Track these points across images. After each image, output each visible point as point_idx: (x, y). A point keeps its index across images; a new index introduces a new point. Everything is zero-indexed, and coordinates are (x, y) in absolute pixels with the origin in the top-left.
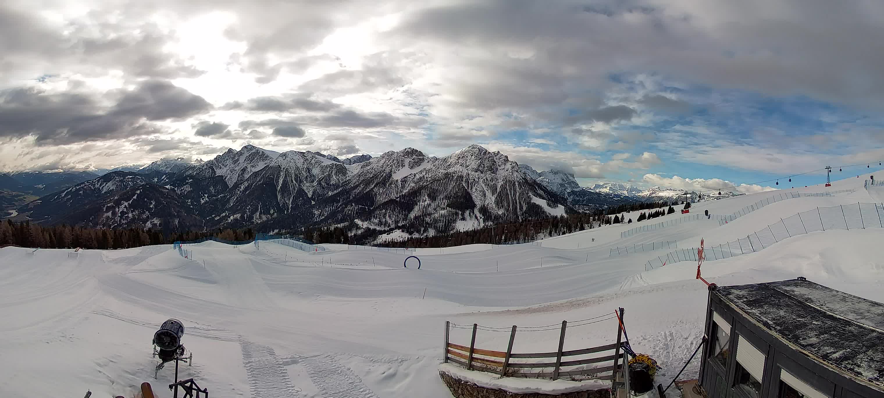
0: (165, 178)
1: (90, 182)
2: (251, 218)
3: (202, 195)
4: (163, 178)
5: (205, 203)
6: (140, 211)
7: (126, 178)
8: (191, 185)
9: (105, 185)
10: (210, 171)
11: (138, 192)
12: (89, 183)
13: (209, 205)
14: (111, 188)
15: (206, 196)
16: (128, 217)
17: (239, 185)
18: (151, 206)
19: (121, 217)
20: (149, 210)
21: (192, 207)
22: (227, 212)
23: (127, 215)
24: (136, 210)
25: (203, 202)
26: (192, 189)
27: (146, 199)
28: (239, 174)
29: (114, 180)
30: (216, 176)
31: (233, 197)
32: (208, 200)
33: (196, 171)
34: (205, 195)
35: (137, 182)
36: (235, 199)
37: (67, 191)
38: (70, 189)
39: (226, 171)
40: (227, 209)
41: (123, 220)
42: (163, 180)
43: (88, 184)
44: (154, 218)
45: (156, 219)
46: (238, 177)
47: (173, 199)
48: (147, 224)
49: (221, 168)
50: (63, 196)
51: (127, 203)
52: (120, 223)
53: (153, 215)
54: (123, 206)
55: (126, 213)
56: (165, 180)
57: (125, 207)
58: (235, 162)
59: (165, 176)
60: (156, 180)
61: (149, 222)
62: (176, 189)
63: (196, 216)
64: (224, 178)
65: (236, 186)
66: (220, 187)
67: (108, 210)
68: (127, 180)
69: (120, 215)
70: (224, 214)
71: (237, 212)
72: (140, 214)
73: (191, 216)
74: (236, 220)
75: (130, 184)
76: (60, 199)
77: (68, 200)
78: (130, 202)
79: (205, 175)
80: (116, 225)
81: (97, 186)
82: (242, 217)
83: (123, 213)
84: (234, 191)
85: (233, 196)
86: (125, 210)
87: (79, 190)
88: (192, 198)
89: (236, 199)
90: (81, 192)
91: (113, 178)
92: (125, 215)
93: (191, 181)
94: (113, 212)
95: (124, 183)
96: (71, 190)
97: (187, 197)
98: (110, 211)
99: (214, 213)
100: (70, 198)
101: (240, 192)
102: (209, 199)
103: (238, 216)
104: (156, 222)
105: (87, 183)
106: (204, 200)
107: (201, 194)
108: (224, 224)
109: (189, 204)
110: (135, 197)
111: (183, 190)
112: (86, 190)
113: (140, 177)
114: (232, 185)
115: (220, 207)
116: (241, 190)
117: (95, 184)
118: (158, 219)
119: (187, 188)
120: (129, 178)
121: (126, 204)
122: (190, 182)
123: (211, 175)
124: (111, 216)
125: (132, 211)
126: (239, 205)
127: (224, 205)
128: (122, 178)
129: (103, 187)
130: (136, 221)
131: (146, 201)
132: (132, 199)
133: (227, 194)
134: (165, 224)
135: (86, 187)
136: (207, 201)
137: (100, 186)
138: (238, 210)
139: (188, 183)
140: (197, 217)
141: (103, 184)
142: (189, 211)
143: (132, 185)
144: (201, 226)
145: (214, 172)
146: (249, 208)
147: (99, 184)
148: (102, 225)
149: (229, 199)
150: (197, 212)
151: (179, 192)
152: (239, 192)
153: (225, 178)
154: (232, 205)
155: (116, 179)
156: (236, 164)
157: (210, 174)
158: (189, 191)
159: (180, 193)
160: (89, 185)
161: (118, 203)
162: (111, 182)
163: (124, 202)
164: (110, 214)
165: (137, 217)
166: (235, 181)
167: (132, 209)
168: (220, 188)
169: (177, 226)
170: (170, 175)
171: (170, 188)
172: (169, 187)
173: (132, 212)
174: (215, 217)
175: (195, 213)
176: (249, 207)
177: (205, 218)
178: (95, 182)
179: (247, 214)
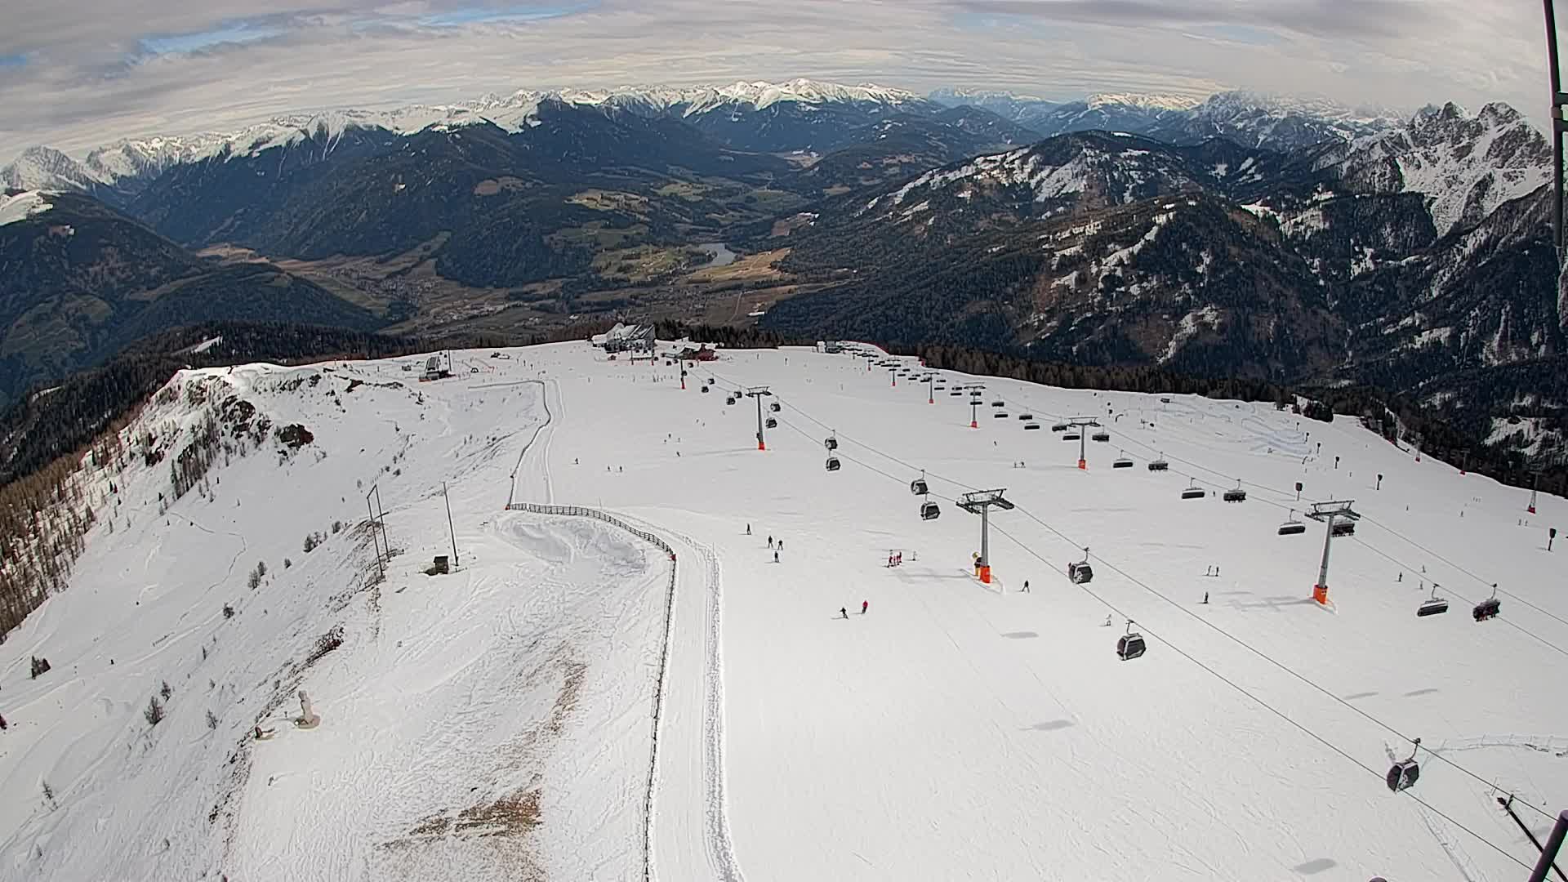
0: (1250, 168)
1: (995, 161)
2: (1476, 345)
3: (1357, 249)
4: (1244, 167)
5: (1361, 277)
6: (1165, 282)
7: (1123, 155)
8: (1328, 210)
9: (1048, 176)
10: (1388, 171)
11: (1161, 219)
12: (991, 161)
13: (1372, 285)
14: (1070, 189)
15: (1369, 251)
16: (1126, 293)
17: (1461, 235)
18: (1200, 270)
19: (1106, 292)
20: (1192, 278)
21: (1321, 282)
22: (1417, 314)
23: (1123, 289)
24: (1152, 276)
25: (1356, 270)
26: (1327, 224)
27: (1184, 246)
28: (1469, 196)
29: (1080, 162)
30: (1403, 191)
31: (1441, 272)
32: (1372, 267)
33: (1350, 160)
34: (1365, 250)
35: (1158, 174)
36: (1445, 279)
37: (911, 185)
38: (922, 181)
39: (1433, 179)
40: (1418, 308)
41: (1111, 301)
42: (1245, 172)
43: (988, 167)
44: (1205, 305)
45: (1212, 310)
46: (1467, 205)
47: (1266, 252)
48: (1183, 322)
49: (1419, 167)
50: (897, 201)
51: (1126, 252)
52: (1101, 312)
53: (1205, 296)
54: (1112, 260)
55: (1121, 282)
56: (1252, 174)
57: (1121, 263)
58: (1461, 153)
59: (1250, 161)
60: (1221, 170)
61: (1188, 318)
62: (1280, 218)
63: (1330, 313)
64: (1427, 201)
65: (1458, 233)
66: (1410, 230)
67: (1066, 265)
68: (1123, 165)
69: (1101, 285)
70: (1408, 321)
71: (1439, 324)
72: (1165, 288)
73: (1315, 313)
74: (1436, 343)
75: (1135, 177)
76: (887, 212)
77: (919, 217)
78: (1136, 248)
79: (1370, 183)
80: (1089, 315)
81: (1019, 177)
82: (1454, 337)
83: (1111, 279)
84: (1447, 251)
85: (1442, 268)
86: (1119, 273)
87: (959, 185)
88: (1326, 255)
89: (1450, 279)
90: (966, 194)
91: (1076, 155)
92: (1118, 289)
93: (1328, 197)
94: (1080, 275)
95: (1116, 174)
96: (927, 183)
97: (1311, 247)
98: (1071, 272)
99: (1382, 311)
100: (925, 211)
101: (1463, 259)
102: (1375, 264)
103: (1443, 334)
104: (1208, 319)
105: (985, 161)
106: (1362, 265)
107: (1354, 245)
108: (1401, 352)
109: (1314, 271)
110: (1150, 236)
111: (1302, 223)
112: (982, 187)
113: (1168, 157)
114: (1447, 231)
115: (1403, 297)
116: (1466, 251)
117: (1014, 169)
118: (1216, 310)
119: (1313, 221)
120: (1131, 158)
121: (1124, 254)
122: (1326, 200)
123: (1391, 187)
124: (1072, 286)
125: (1138, 276)
126: (1450, 302)
127: (1413, 292)
128: (1107, 156)
129: (1042, 180)
130: (1150, 310)
131: (1186, 250)
132: (1142, 241)
133: (1425, 258)
134: (1236, 330)
135: (980, 177)
136: (1368, 269)
137: (1031, 175)
138: (1445, 316)
139: (1317, 203)
140: (1331, 319)
141: (1042, 170)
142: (1312, 296)
143: (1141, 182)
144: (1338, 346)
145: (1397, 177)
146: (1477, 315)
147: (1028, 169)
148: (1046, 312)
149: (1430, 276)
150: (1334, 301)
151: (1287, 229)
152: (1459, 258)
153: (1430, 203)
154: (1435, 294)
155: (1086, 156)
156: (1462, 161)
157: (1387, 182)
158: (1318, 231)
159: (1292, 235)
160: (992, 170)
161: (1097, 248)
162: (1067, 166)
163: (1117, 247)
164: (1070, 279)
165: (1153, 297)
166: (1457, 220)
167: (1141, 273)
168: (1411, 235)
169: (1268, 339)
170: (1269, 159)
171: (1261, 215)
172: (1260, 209)
173: (1141, 279)
174: (1385, 325)
175: (1329, 304)
176: (1477, 311)
177: (1354, 323)
178: (1012, 162)
179: (1467, 334)
